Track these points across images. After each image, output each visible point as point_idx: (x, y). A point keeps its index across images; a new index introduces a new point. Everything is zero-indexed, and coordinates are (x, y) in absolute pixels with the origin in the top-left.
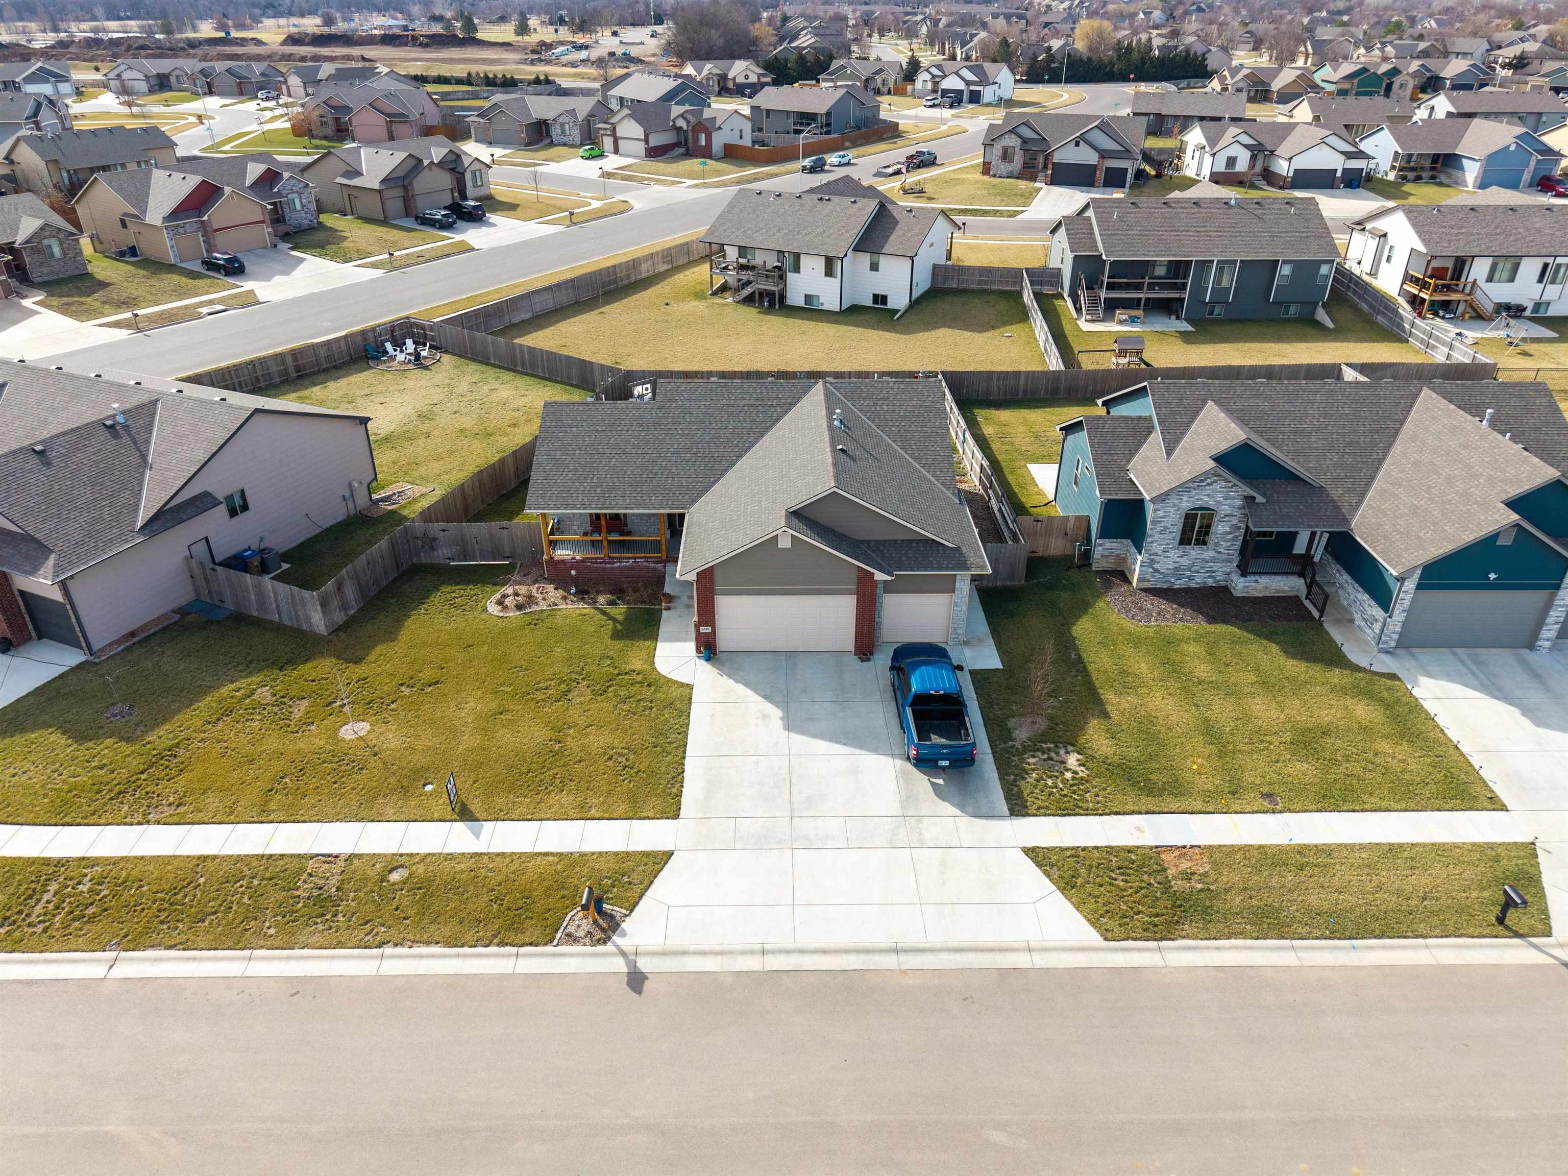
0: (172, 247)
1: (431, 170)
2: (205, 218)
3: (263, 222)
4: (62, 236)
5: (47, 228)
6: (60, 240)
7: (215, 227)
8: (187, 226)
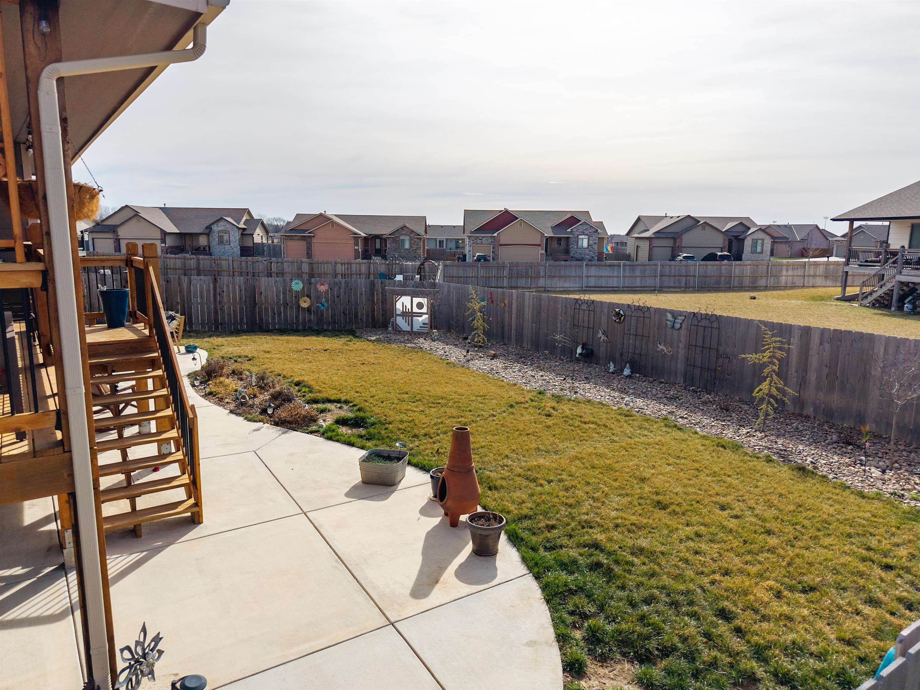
0: (469, 251)
1: (704, 229)
2: (495, 235)
3: (539, 245)
4: (412, 235)
5: (405, 229)
6: (410, 237)
7: (502, 242)
8: (484, 239)
